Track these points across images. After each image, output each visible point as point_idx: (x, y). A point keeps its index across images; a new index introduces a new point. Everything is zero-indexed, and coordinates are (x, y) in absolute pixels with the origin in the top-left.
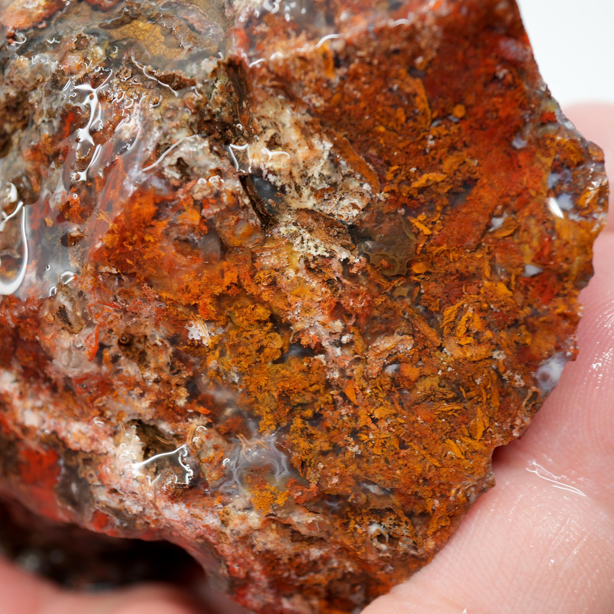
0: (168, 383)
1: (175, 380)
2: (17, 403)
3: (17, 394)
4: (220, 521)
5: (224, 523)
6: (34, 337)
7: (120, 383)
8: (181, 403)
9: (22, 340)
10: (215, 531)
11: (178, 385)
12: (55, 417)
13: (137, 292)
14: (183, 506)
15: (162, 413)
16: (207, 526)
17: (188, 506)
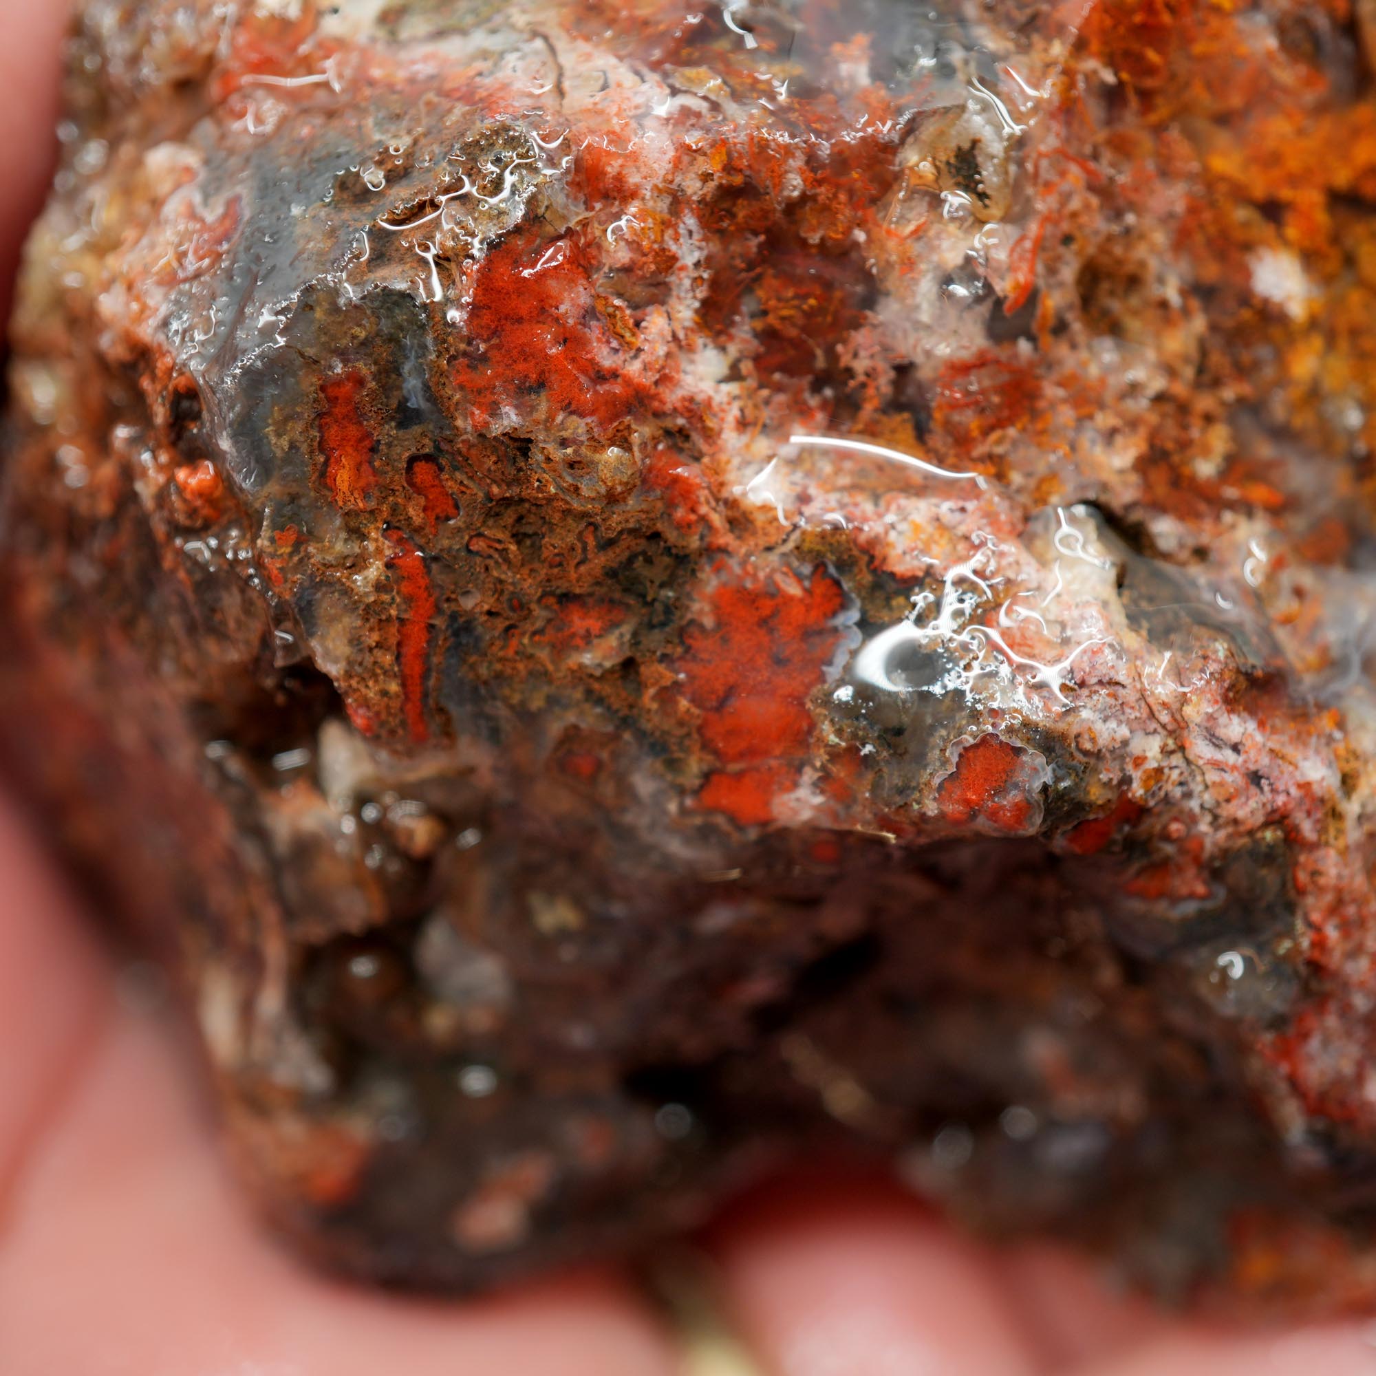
0: (1183, 409)
1: (1205, 402)
2: (731, 439)
3: (734, 412)
4: (1339, 777)
5: (1348, 782)
6: (848, 231)
7: (1061, 393)
8: (1206, 468)
9: (804, 243)
10: (1322, 801)
11: (1208, 419)
12: (843, 489)
13: (1147, 142)
14: (1251, 726)
15: (1162, 490)
16: (1305, 786)
17: (1261, 725)
